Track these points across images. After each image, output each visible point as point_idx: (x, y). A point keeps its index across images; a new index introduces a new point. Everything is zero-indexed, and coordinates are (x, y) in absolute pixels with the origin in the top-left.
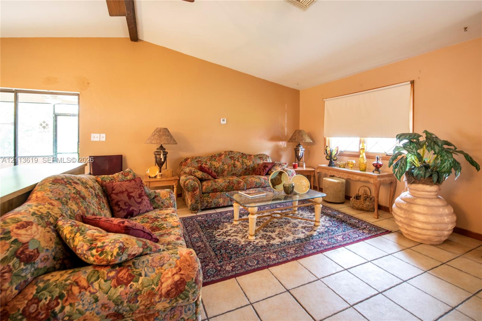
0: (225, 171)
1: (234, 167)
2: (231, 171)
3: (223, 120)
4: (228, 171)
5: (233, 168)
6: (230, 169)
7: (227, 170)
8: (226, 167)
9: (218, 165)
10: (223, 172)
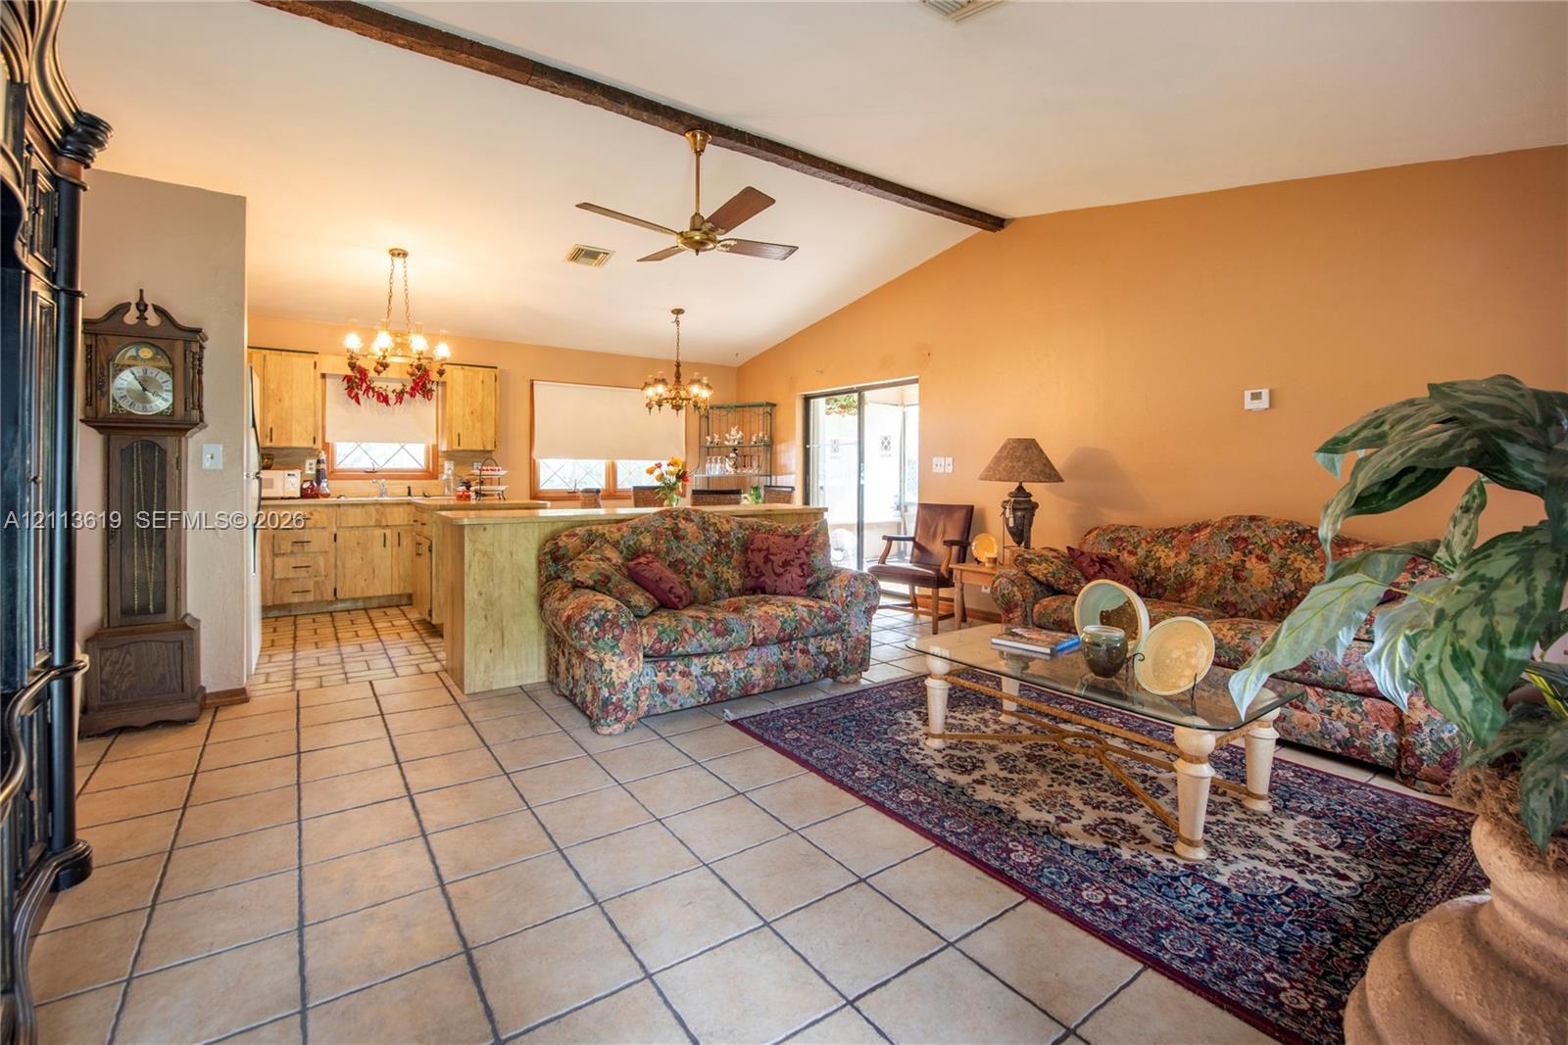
0: (1192, 585)
1: (1237, 578)
2: (1218, 592)
3: (1256, 396)
4: (1206, 588)
5: (1230, 584)
6: (1216, 582)
7: (1202, 583)
8: (1200, 573)
9: (1171, 562)
10: (1184, 590)
